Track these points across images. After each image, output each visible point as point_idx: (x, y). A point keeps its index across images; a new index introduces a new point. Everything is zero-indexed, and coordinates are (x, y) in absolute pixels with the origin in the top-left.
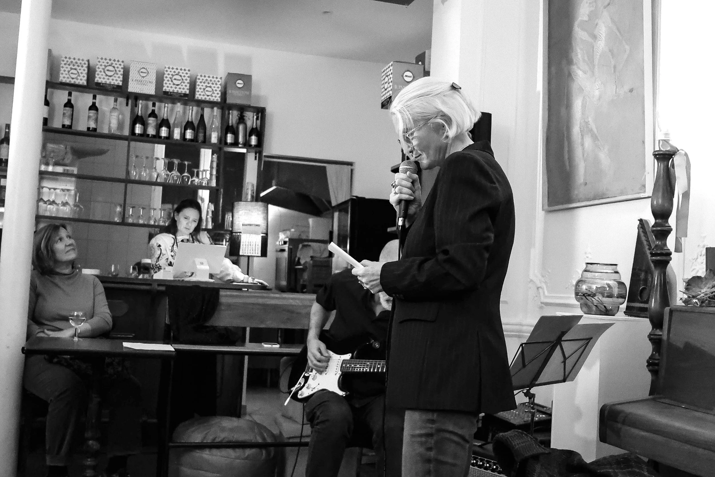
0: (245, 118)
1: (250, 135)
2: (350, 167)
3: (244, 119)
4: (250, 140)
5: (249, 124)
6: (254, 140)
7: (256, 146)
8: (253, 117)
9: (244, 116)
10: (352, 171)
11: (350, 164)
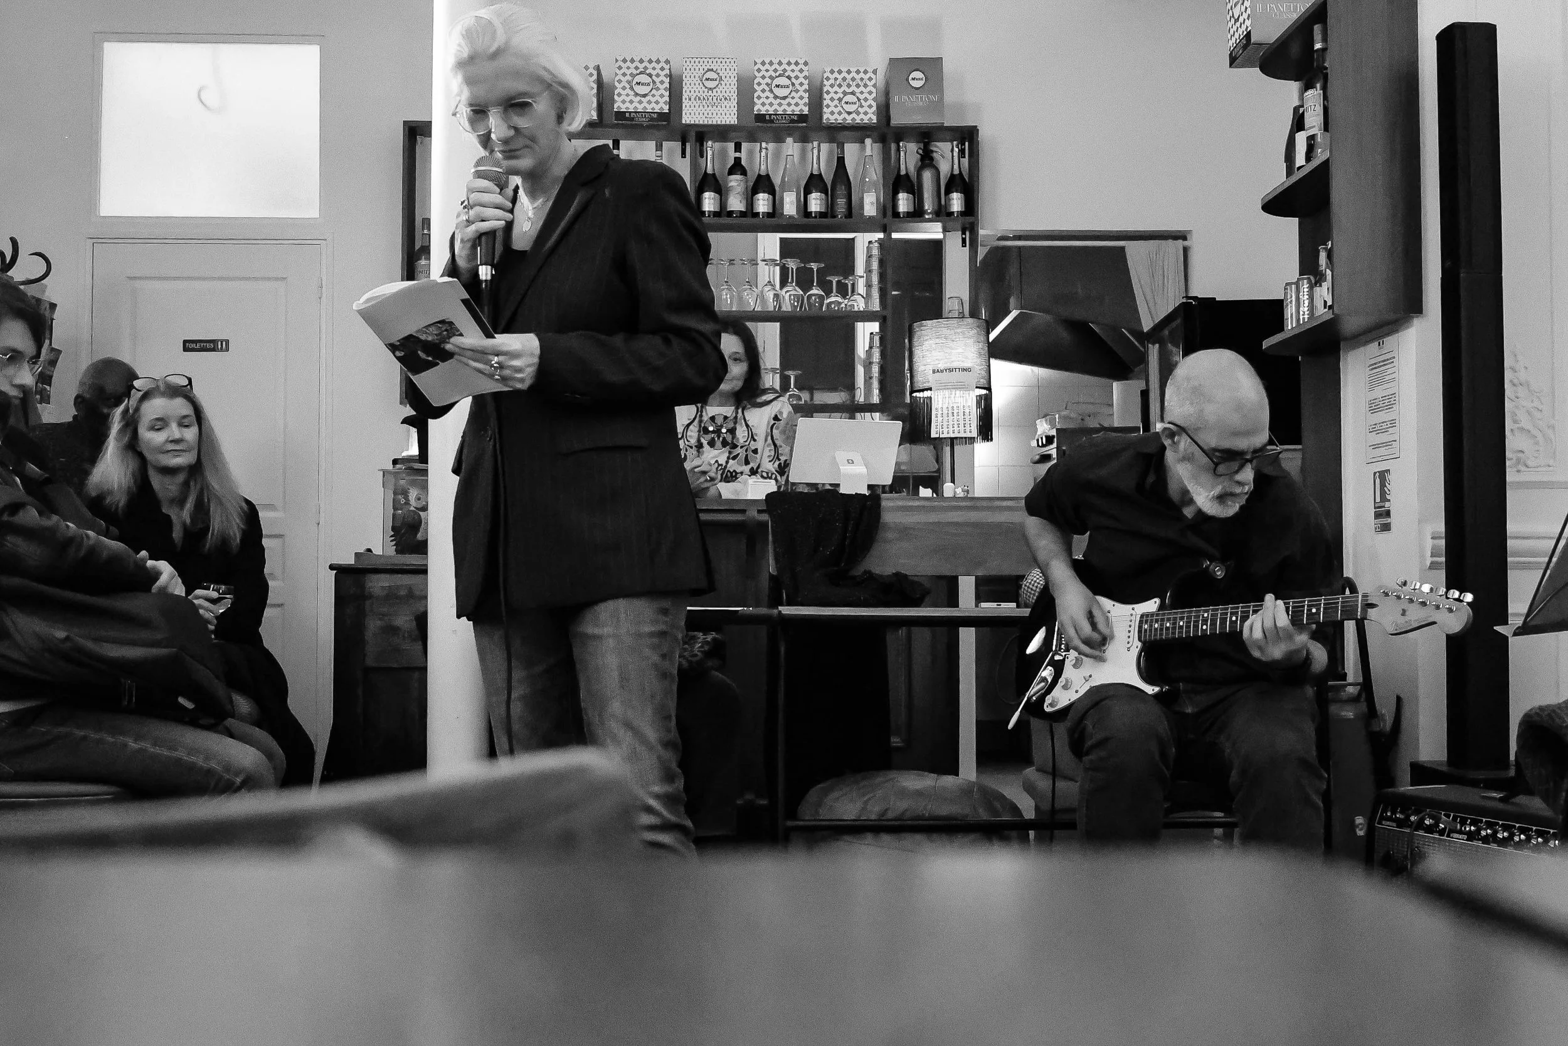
0: (935, 155)
1: (948, 191)
2: (1180, 243)
3: (932, 159)
4: (948, 201)
5: (945, 168)
6: (956, 202)
7: (962, 214)
8: (952, 151)
9: (932, 151)
10: (1186, 250)
11: (1182, 236)
